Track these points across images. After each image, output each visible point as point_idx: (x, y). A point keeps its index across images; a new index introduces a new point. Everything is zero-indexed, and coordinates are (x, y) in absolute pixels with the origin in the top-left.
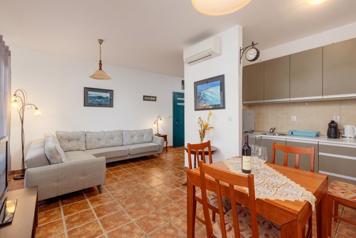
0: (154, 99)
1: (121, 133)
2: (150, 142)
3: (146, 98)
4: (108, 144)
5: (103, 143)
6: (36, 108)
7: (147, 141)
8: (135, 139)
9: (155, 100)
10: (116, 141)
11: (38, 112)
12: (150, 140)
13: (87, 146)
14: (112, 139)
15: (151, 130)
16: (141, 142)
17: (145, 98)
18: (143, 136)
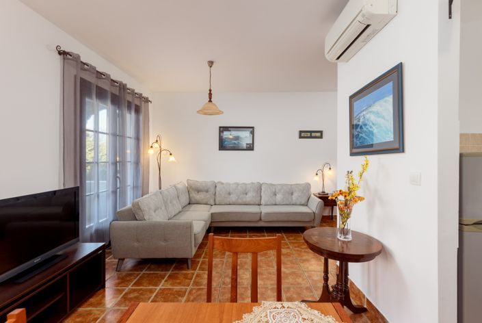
0: (318, 134)
1: (259, 188)
2: (303, 205)
3: (305, 135)
4: (240, 201)
5: (233, 198)
6: (171, 154)
7: (298, 203)
8: (279, 197)
9: (321, 137)
10: (250, 197)
11: (172, 158)
12: (303, 202)
13: (216, 200)
14: (246, 194)
15: (308, 186)
16: (288, 203)
17: (302, 134)
18: (292, 194)
